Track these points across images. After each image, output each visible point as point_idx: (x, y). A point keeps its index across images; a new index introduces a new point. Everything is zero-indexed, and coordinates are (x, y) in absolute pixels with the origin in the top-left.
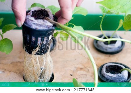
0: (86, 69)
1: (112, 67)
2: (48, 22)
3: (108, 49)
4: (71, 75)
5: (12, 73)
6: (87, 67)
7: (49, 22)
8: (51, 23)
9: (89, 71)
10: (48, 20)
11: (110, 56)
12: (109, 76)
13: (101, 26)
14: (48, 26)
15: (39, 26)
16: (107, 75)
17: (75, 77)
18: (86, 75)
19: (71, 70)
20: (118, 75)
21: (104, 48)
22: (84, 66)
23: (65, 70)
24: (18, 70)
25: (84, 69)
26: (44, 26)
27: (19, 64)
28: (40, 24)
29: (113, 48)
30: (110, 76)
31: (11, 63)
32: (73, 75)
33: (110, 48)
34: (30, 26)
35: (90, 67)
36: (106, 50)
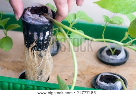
0: (83, 76)
1: (108, 77)
2: (44, 17)
3: (110, 60)
4: (66, 80)
5: (10, 70)
6: (85, 74)
7: (46, 18)
8: (47, 19)
9: (85, 78)
10: (45, 16)
11: (110, 67)
12: (101, 84)
13: (103, 35)
14: (44, 22)
15: (35, 20)
16: (100, 83)
17: (70, 82)
18: (81, 82)
19: (67, 75)
20: (111, 85)
21: (106, 58)
22: (82, 73)
23: (62, 74)
24: (16, 69)
25: (80, 76)
26: (39, 21)
27: (19, 63)
28: (35, 19)
29: (115, 59)
30: (103, 85)
31: (12, 62)
32: (68, 80)
33: (112, 59)
34: (27, 20)
35: (87, 75)
36: (108, 60)
